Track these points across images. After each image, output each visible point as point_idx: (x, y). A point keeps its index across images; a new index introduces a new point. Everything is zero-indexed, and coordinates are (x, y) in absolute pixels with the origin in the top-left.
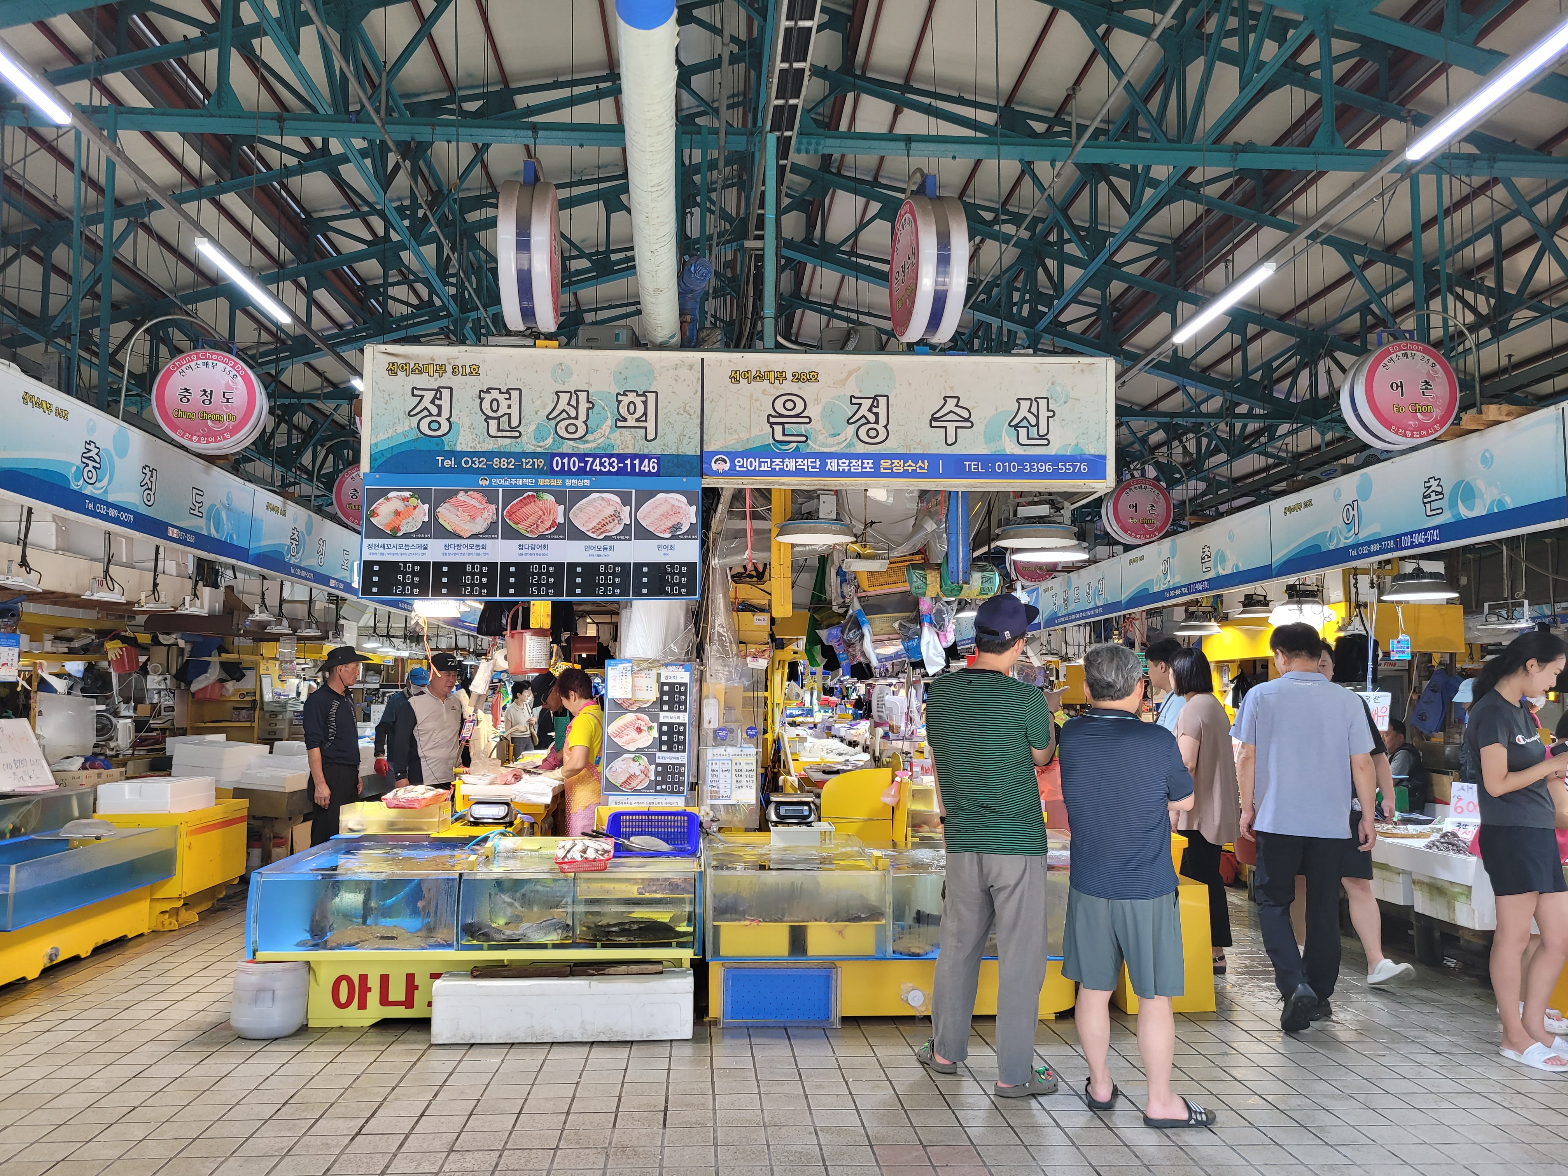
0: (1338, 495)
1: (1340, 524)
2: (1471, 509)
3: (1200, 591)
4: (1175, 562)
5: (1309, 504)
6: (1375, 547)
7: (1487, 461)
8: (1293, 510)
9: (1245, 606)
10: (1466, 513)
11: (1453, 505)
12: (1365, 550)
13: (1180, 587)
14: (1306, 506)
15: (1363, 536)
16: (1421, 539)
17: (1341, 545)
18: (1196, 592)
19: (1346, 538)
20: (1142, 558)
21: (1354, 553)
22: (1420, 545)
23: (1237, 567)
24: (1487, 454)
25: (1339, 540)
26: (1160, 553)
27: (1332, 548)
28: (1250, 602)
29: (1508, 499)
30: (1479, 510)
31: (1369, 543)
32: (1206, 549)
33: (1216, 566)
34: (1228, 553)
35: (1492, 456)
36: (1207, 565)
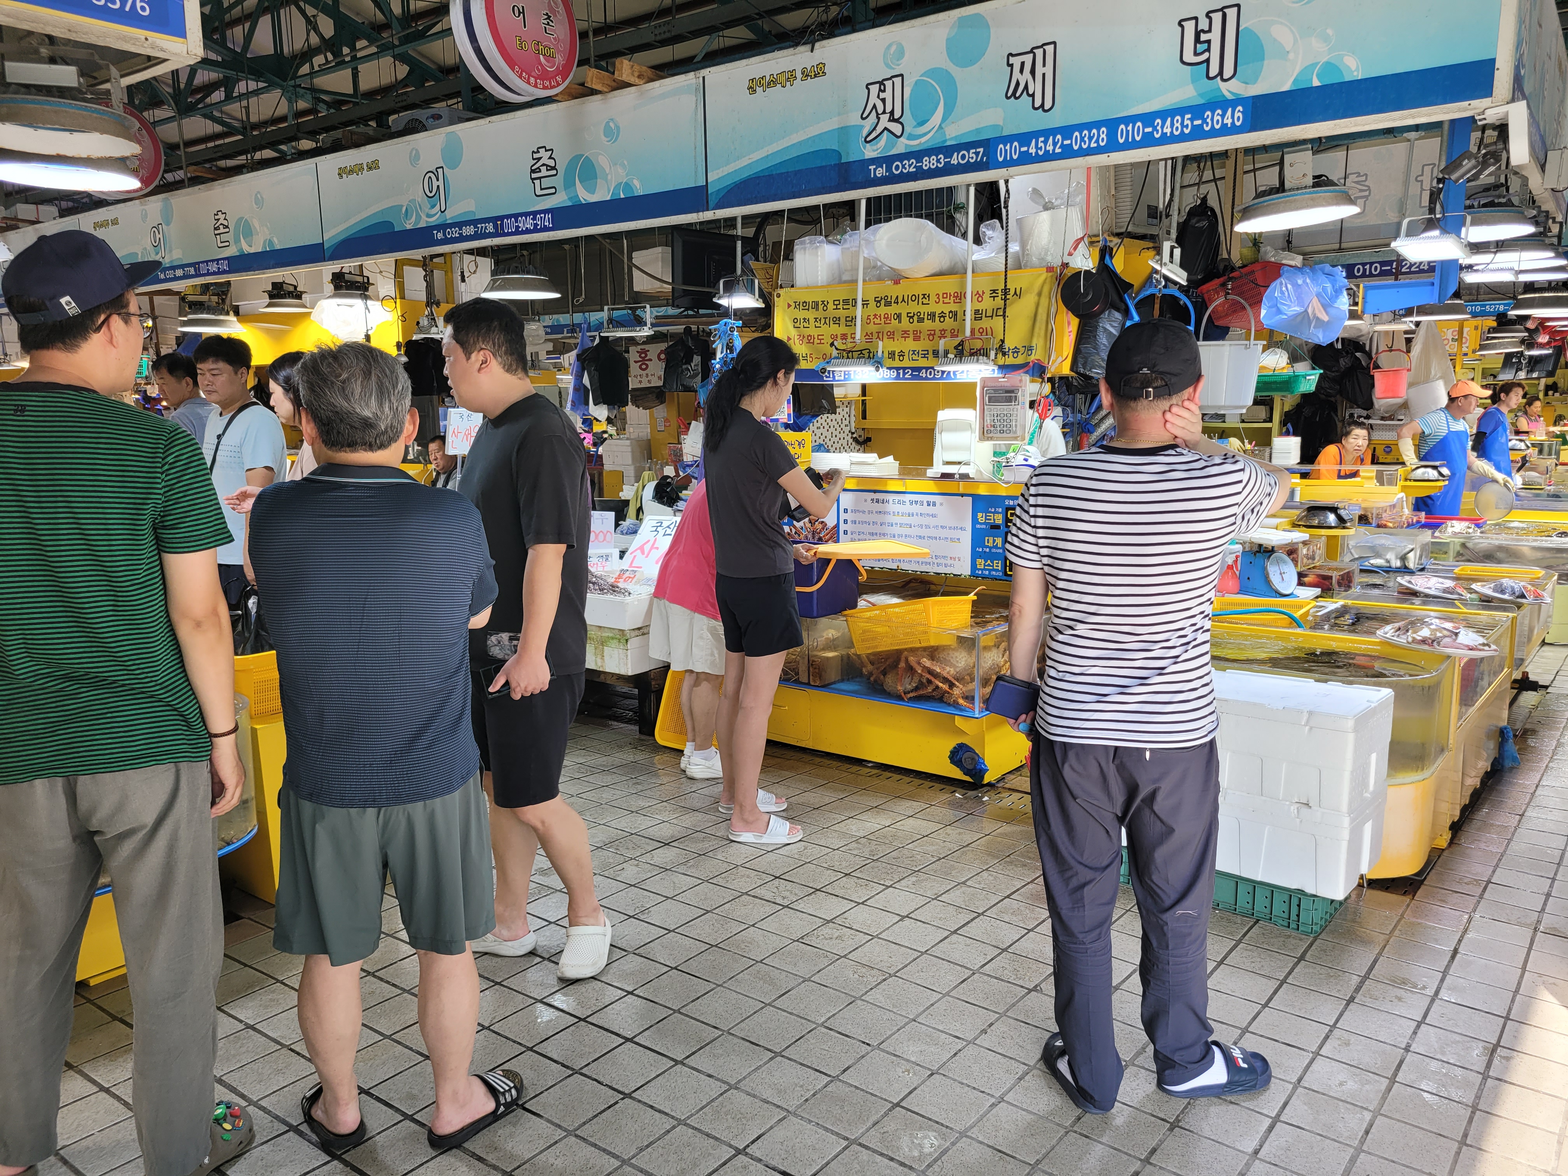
0: (415, 157)
1: (419, 196)
2: (592, 191)
3: (214, 273)
4: (172, 231)
5: (373, 166)
6: (469, 230)
7: (611, 132)
8: (351, 172)
9: (272, 296)
10: (586, 196)
11: (569, 184)
12: (455, 233)
13: (182, 267)
14: (370, 168)
15: (451, 215)
16: (529, 224)
17: (422, 224)
18: (209, 274)
19: (429, 216)
20: (115, 222)
21: (440, 236)
22: (528, 231)
23: (271, 242)
24: (612, 124)
25: (419, 217)
26: (144, 217)
27: (409, 227)
28: (278, 292)
29: (636, 183)
30: (601, 194)
31: (460, 225)
32: (221, 216)
33: (237, 241)
34: (256, 224)
35: (618, 128)
36: (224, 237)
